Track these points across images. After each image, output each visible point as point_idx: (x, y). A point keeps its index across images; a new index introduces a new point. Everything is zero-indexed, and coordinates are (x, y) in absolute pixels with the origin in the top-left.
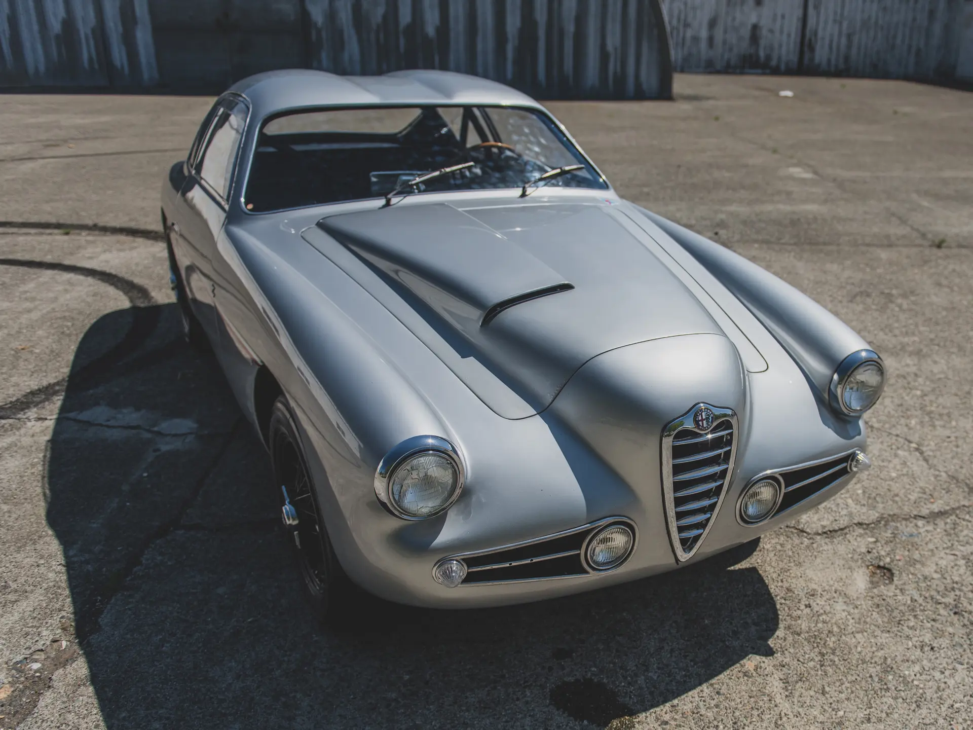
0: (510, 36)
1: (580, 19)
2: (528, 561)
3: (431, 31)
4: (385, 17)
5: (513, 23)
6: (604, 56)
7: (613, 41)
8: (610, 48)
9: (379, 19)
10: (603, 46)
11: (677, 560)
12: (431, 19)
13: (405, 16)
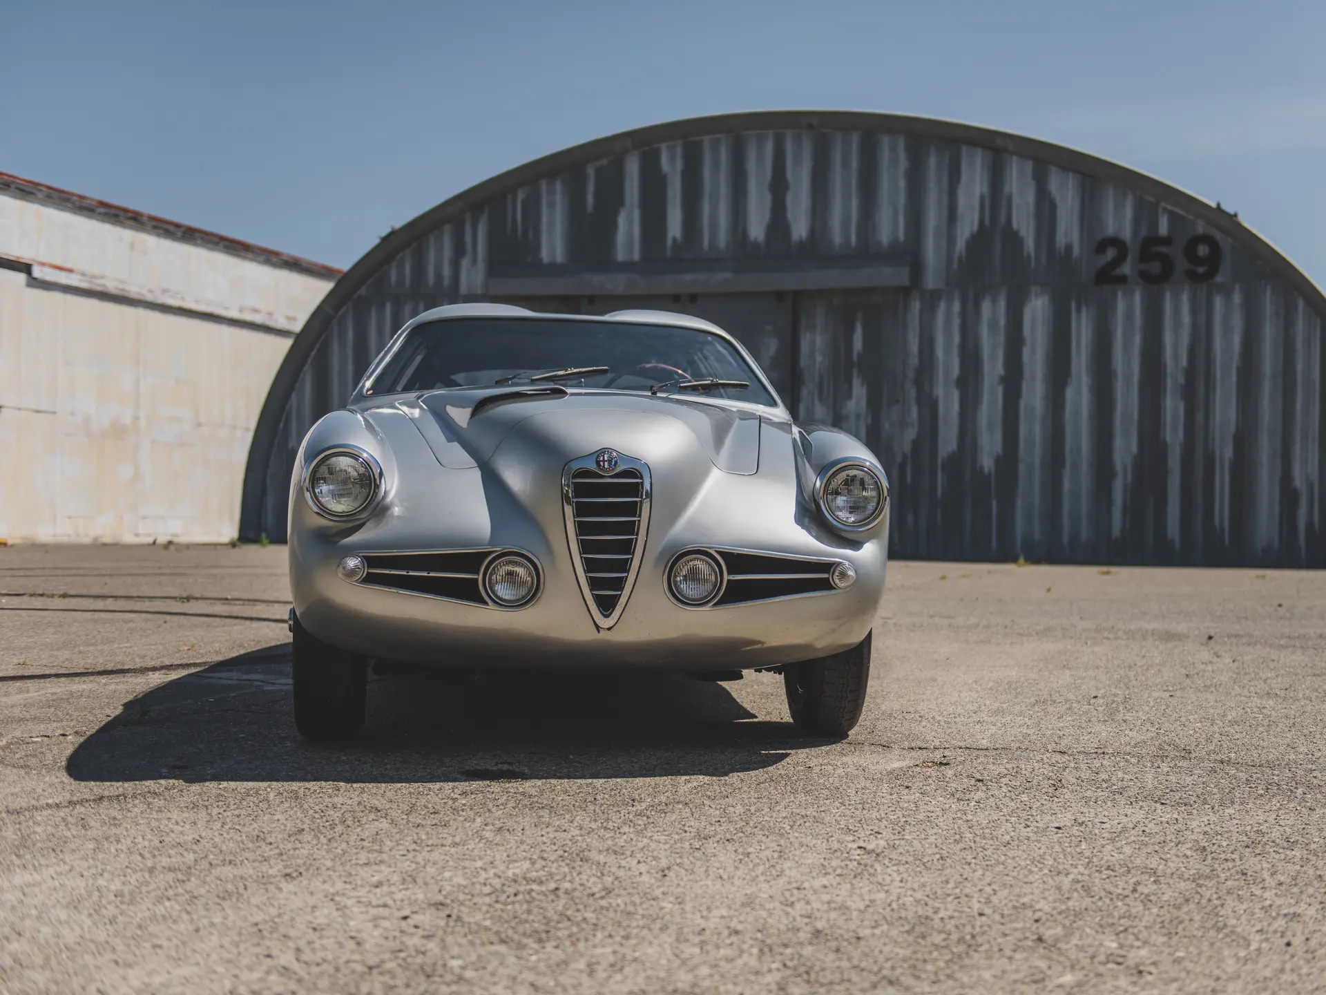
0: (1119, 468)
1: (1244, 440)
2: (425, 574)
3: (987, 462)
4: (916, 444)
5: (1125, 448)
6: (1289, 498)
7: (1304, 471)
8: (1298, 482)
9: (907, 448)
10: (1286, 479)
11: (598, 628)
12: (989, 446)
13: (948, 441)
